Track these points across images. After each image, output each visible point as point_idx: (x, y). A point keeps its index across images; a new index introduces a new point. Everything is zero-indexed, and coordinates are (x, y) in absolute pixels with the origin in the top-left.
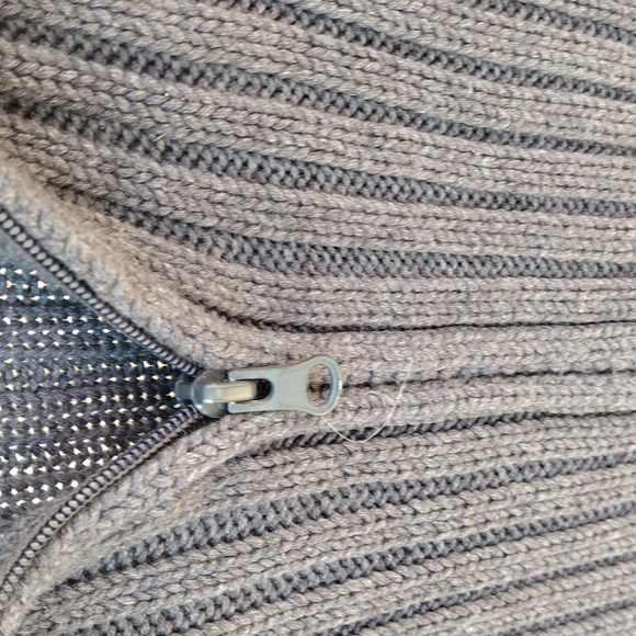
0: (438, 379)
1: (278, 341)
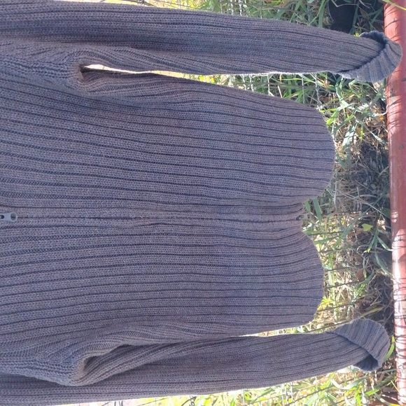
0: (43, 217)
1: (6, 209)
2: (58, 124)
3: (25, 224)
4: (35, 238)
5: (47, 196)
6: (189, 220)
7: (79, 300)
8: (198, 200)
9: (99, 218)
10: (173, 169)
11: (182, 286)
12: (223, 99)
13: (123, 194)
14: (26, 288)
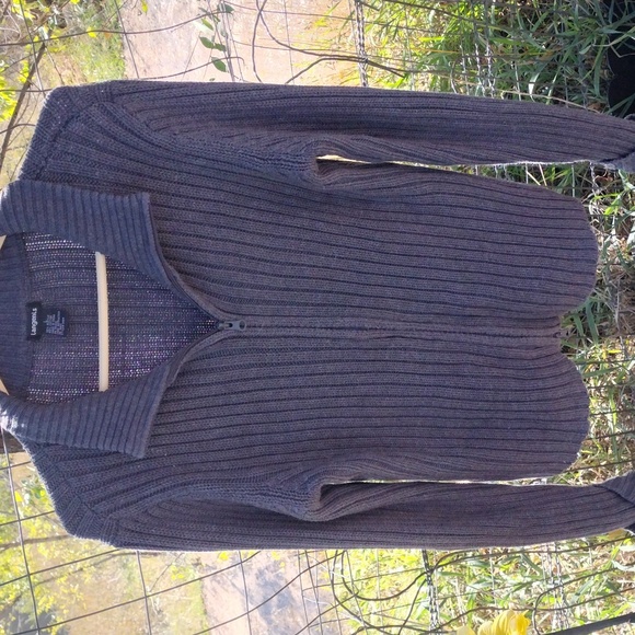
2: (288, 221)
3: (253, 334)
4: (262, 350)
5: (275, 303)
6: (429, 333)
7: (308, 424)
8: (440, 308)
9: (331, 328)
10: (411, 272)
11: (422, 412)
12: (467, 190)
13: (357, 301)
14: (252, 407)
